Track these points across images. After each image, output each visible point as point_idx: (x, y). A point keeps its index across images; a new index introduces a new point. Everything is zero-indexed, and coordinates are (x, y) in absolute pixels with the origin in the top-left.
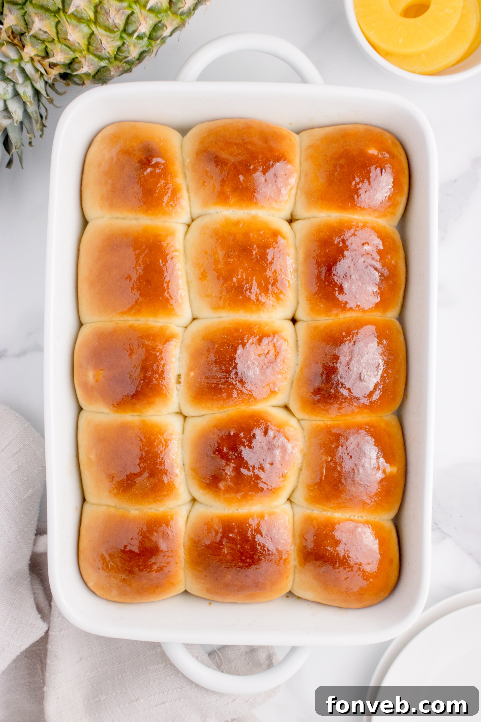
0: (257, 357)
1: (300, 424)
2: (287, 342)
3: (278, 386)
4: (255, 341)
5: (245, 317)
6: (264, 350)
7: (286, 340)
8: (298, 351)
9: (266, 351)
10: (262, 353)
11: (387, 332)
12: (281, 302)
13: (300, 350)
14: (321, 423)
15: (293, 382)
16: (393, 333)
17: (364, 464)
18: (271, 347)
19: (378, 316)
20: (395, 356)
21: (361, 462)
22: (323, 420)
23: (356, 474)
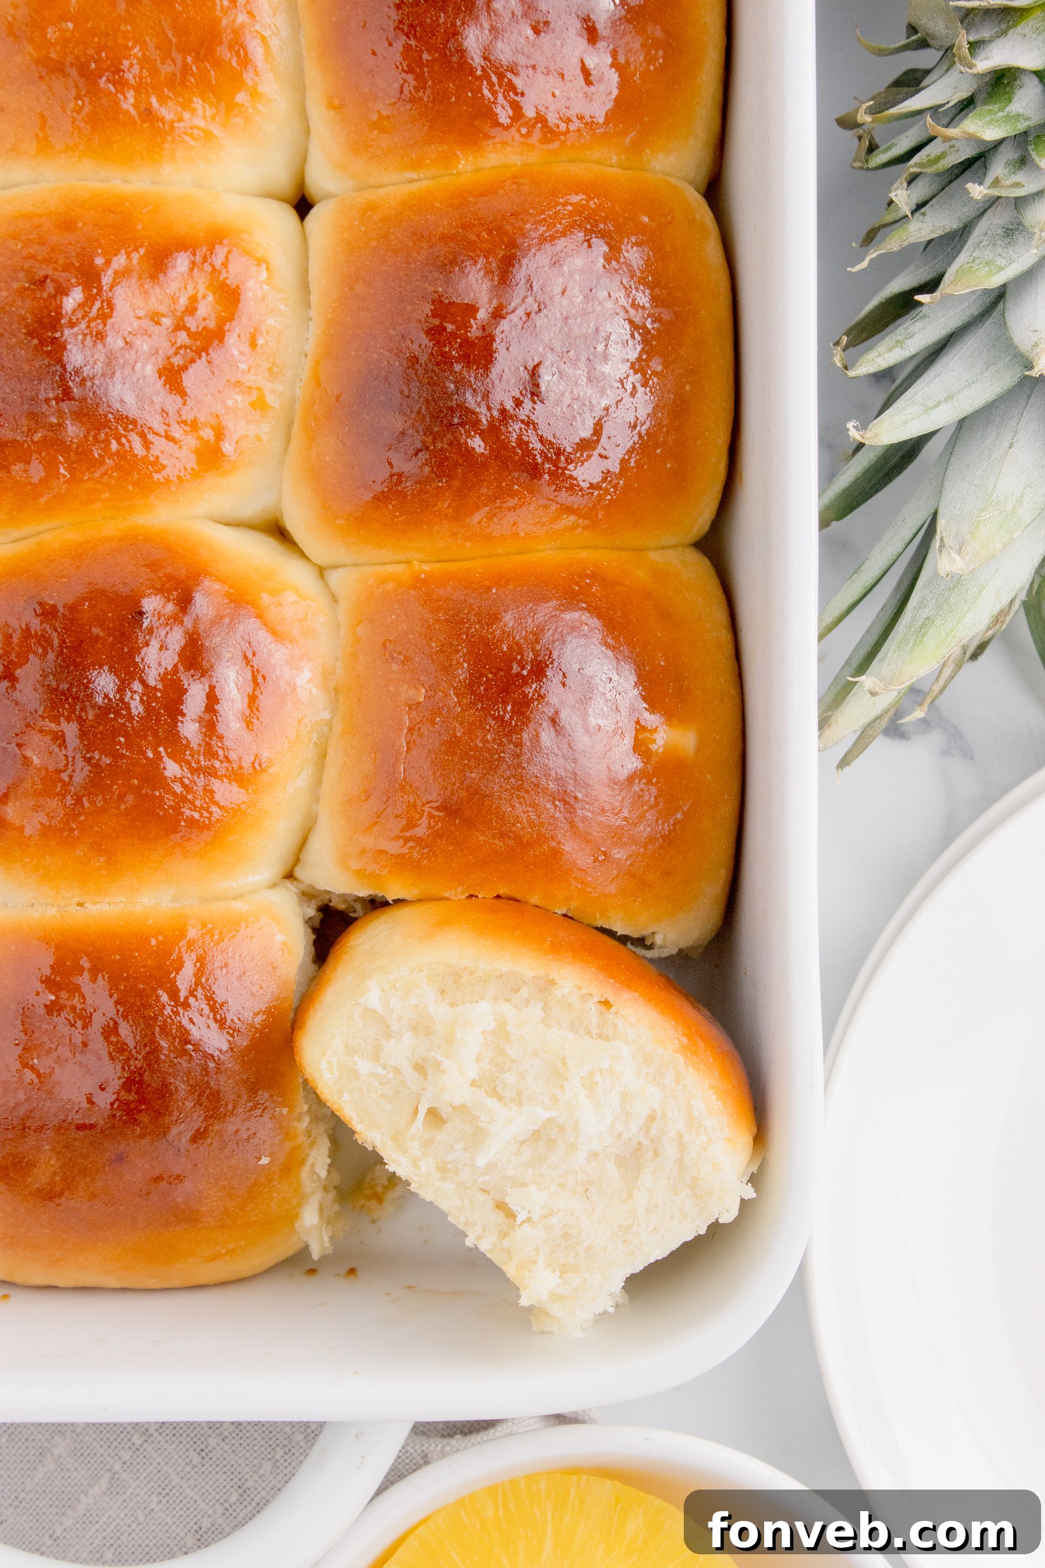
0: (146, 323)
1: (326, 584)
2: (267, 269)
3: (235, 438)
4: (135, 261)
5: (102, 181)
6: (174, 299)
7: (260, 261)
8: (307, 305)
9: (183, 301)
10: (163, 309)
11: (646, 219)
12: (237, 121)
13: (314, 298)
14: (399, 569)
15: (290, 424)
16: (670, 223)
17: (557, 713)
18: (201, 284)
19: (612, 166)
20: (678, 309)
21: (548, 703)
22: (403, 557)
23: (525, 749)
